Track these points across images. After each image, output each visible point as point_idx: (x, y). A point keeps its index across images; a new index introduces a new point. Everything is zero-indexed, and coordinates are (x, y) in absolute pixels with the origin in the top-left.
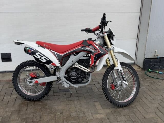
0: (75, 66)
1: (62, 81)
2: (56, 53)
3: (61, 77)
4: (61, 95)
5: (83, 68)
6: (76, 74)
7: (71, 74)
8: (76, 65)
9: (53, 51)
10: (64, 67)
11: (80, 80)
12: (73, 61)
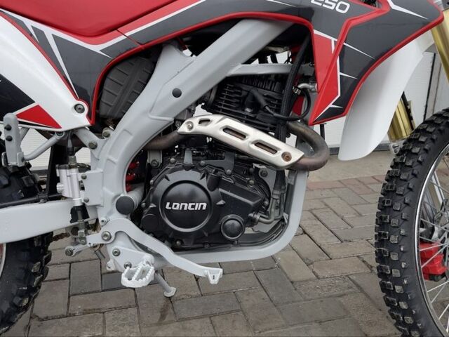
1: (107, 237)
2: (56, 38)
3: (95, 207)
4: (111, 310)
5: (250, 138)
6: (204, 183)
7: (164, 184)
8: (201, 122)
9: (29, 23)
10: (115, 134)
11: (232, 221)
12: (177, 94)
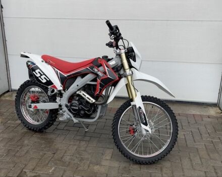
0: (80, 93)
1: (63, 111)
2: (59, 73)
3: (62, 105)
5: (87, 96)
6: (78, 104)
9: (56, 69)
10: (67, 92)
11: (82, 112)
12: (78, 86)
